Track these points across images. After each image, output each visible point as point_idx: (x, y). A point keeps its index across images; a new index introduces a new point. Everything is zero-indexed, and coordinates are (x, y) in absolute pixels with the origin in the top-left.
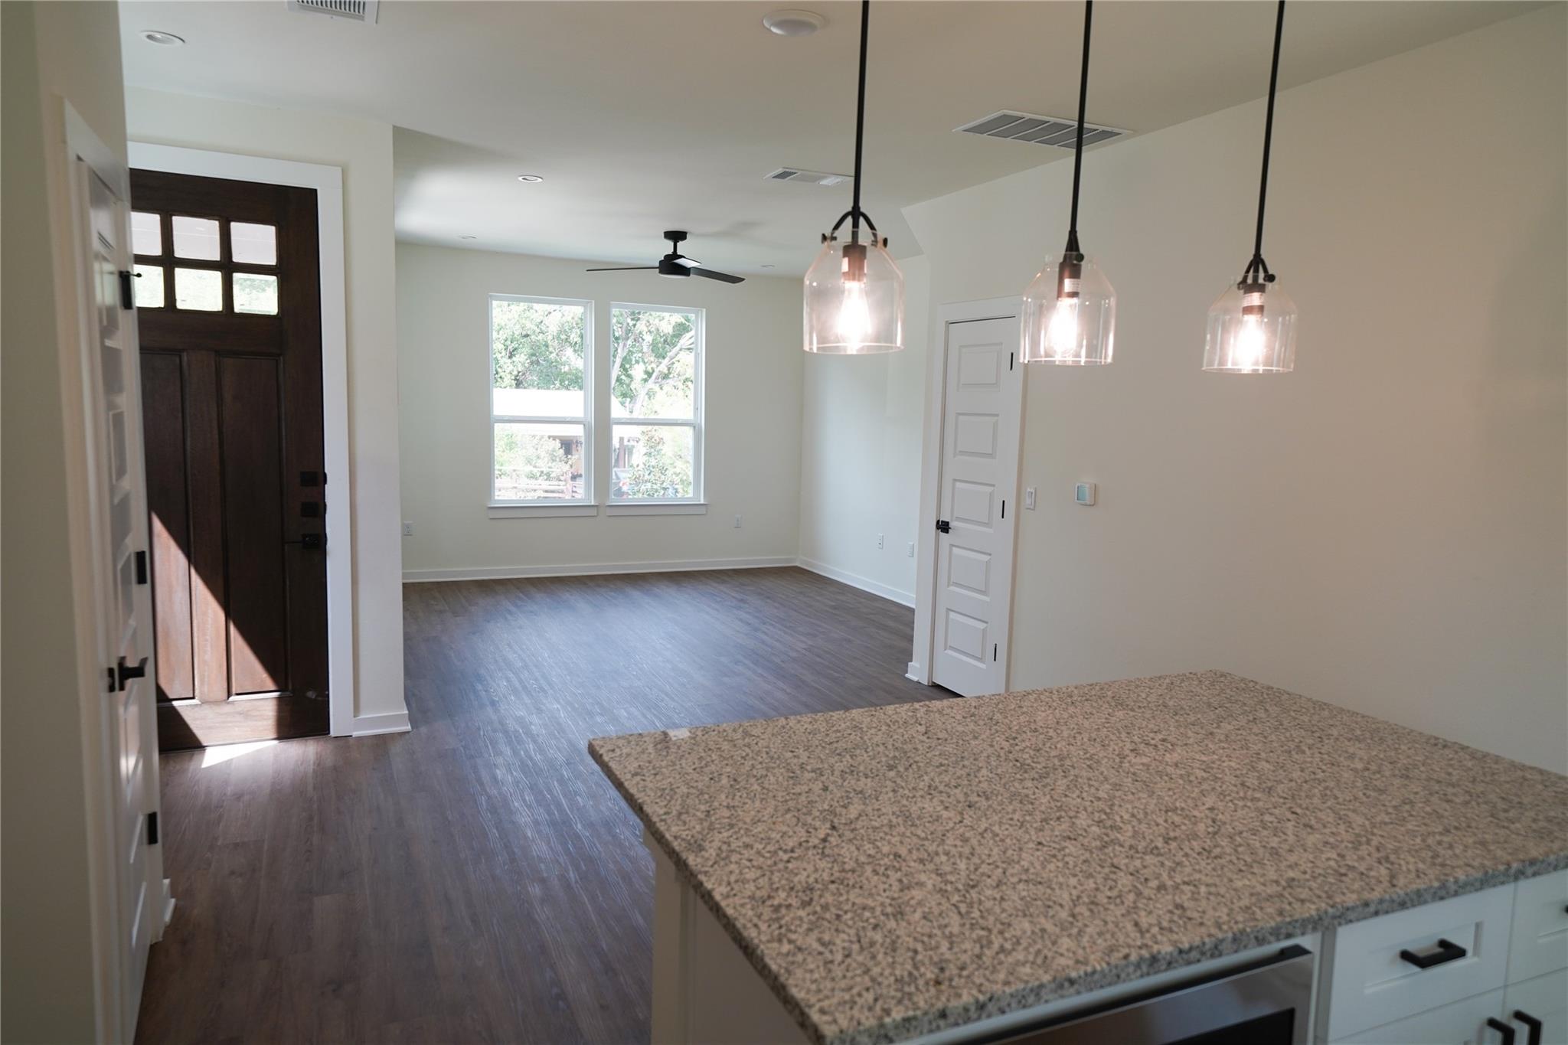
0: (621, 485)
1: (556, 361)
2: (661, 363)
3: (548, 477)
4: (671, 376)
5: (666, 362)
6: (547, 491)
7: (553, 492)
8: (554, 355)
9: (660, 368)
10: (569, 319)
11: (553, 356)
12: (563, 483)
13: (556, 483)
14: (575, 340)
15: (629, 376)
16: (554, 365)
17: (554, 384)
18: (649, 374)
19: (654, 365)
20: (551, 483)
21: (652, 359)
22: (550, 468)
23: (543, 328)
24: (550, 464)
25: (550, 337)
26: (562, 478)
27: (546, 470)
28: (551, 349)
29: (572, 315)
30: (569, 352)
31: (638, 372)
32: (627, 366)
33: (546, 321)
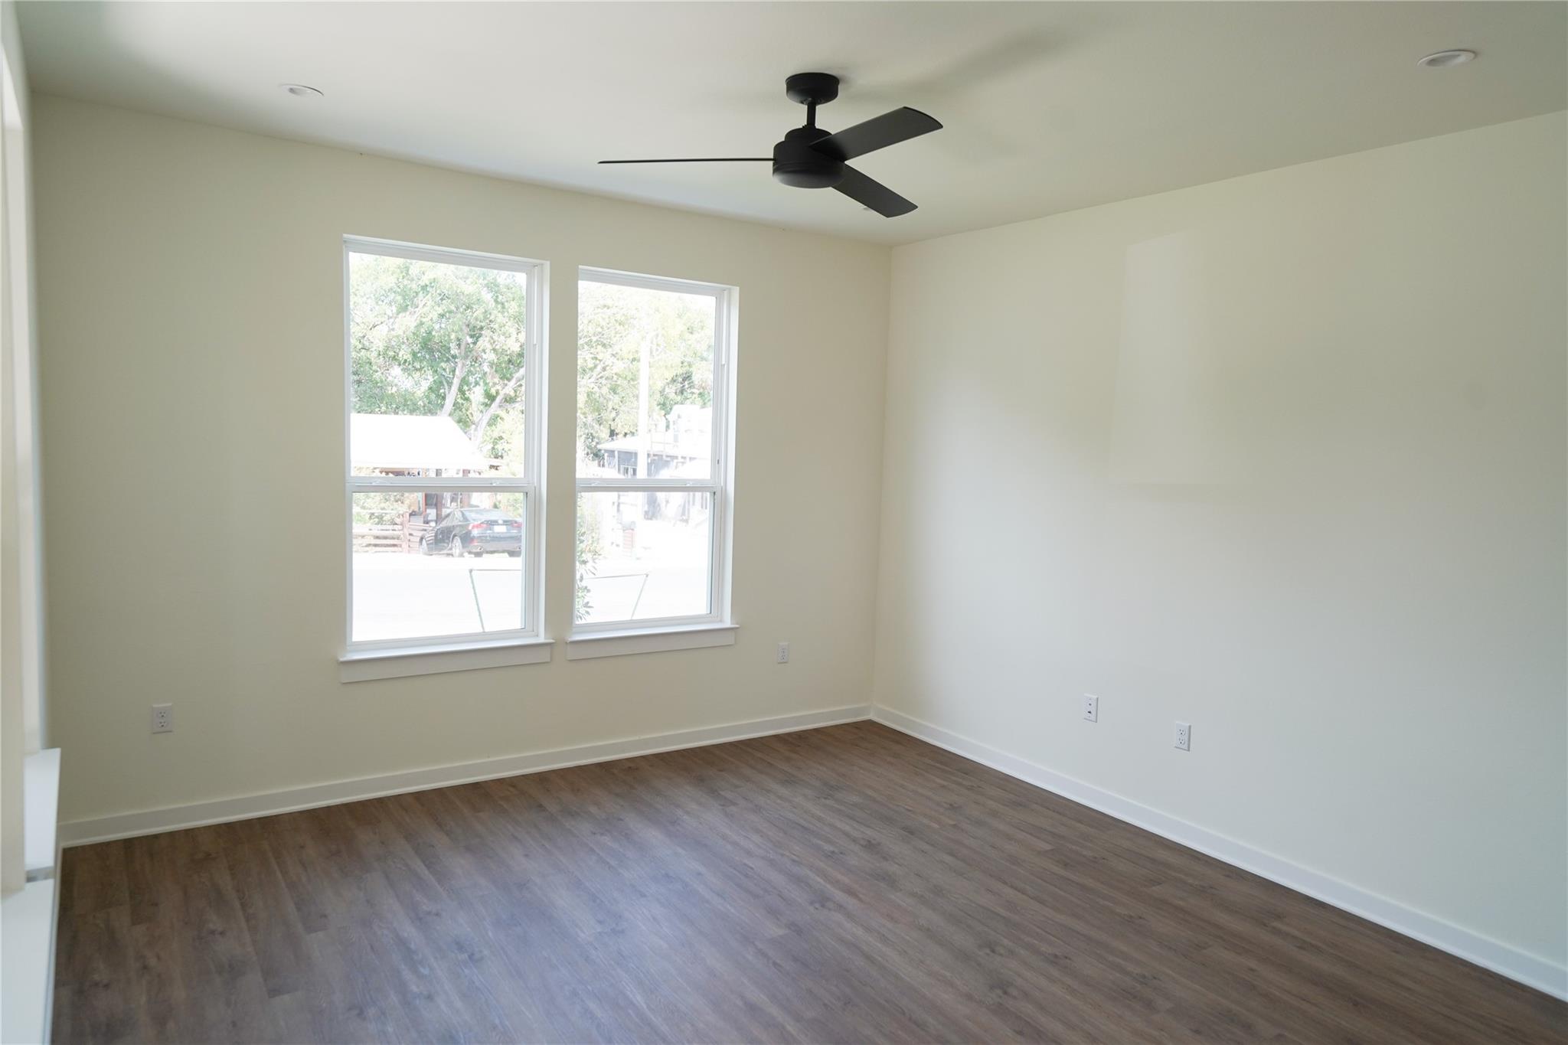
0: (470, 528)
1: (382, 381)
2: (506, 385)
3: (380, 520)
4: (519, 399)
5: (512, 384)
6: (377, 537)
7: (386, 538)
8: (379, 373)
9: (504, 391)
10: (400, 332)
11: (377, 376)
12: (400, 527)
13: (391, 527)
14: (405, 357)
15: (467, 399)
16: (381, 386)
17: (379, 407)
18: (492, 398)
19: (498, 387)
20: (384, 527)
21: (496, 380)
22: (383, 509)
23: (367, 343)
24: (383, 505)
25: (375, 354)
26: (398, 521)
27: (377, 512)
28: (374, 368)
29: (404, 328)
30: (396, 371)
31: (477, 395)
32: (465, 388)
33: (369, 335)
